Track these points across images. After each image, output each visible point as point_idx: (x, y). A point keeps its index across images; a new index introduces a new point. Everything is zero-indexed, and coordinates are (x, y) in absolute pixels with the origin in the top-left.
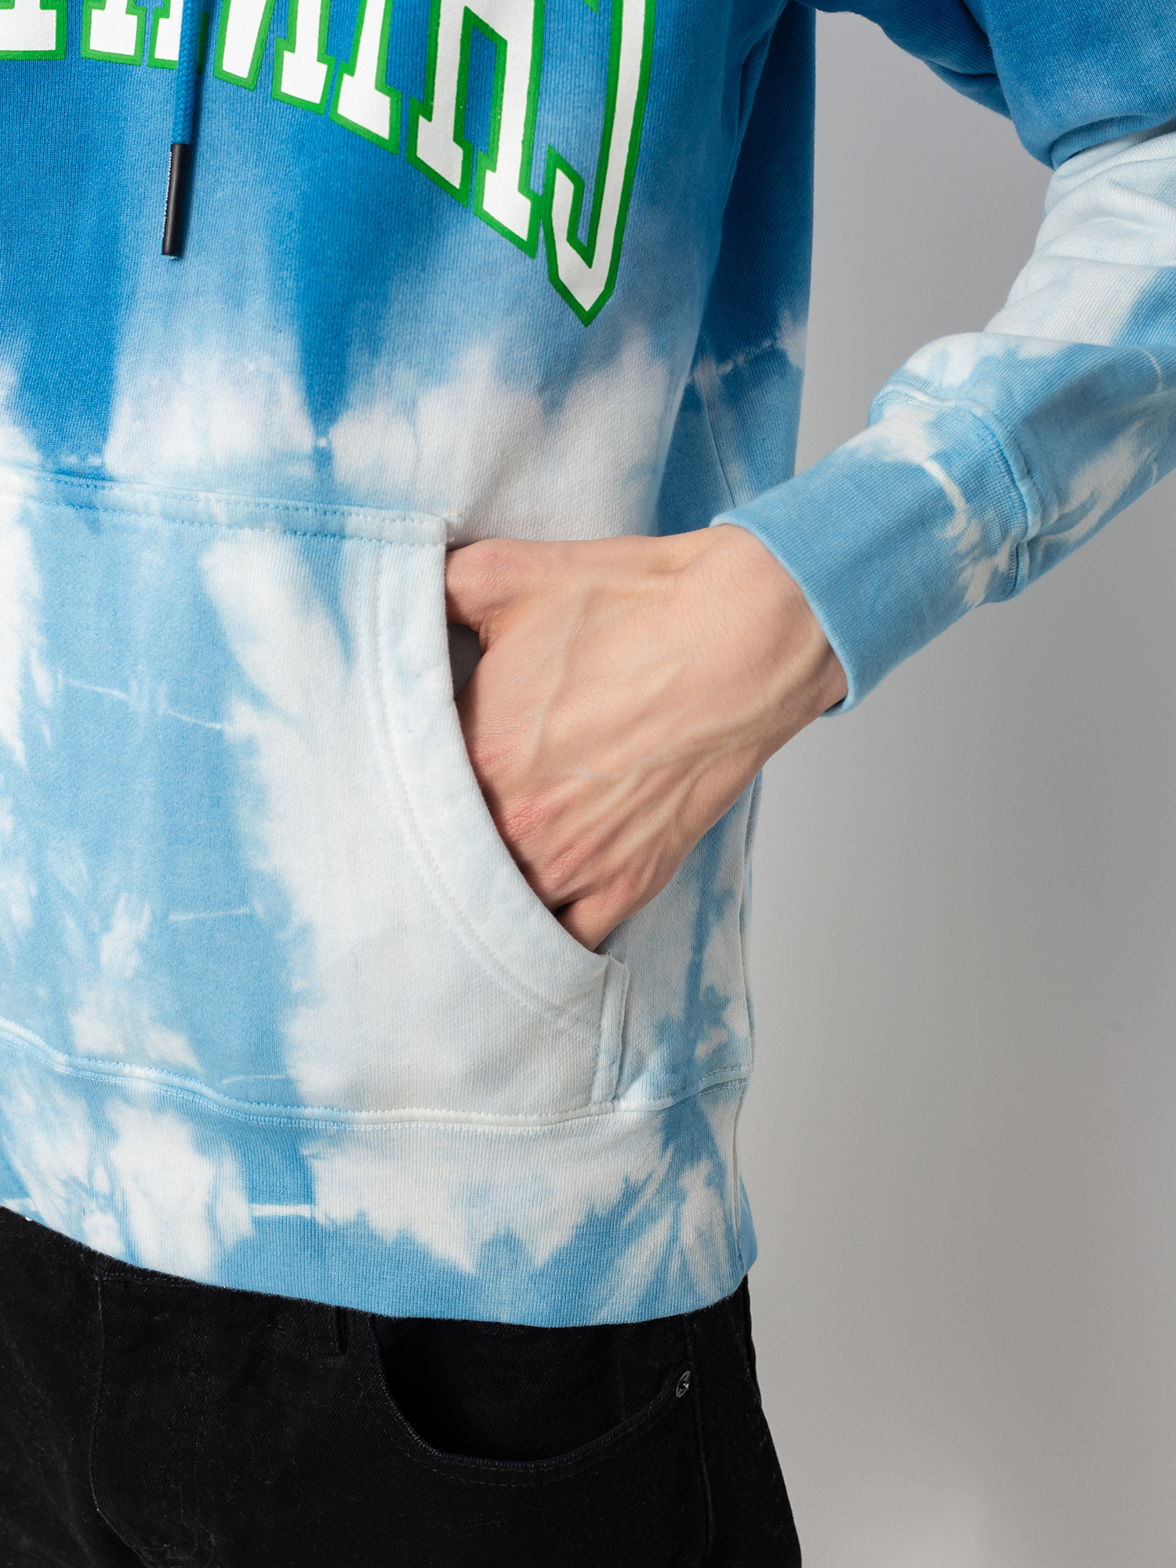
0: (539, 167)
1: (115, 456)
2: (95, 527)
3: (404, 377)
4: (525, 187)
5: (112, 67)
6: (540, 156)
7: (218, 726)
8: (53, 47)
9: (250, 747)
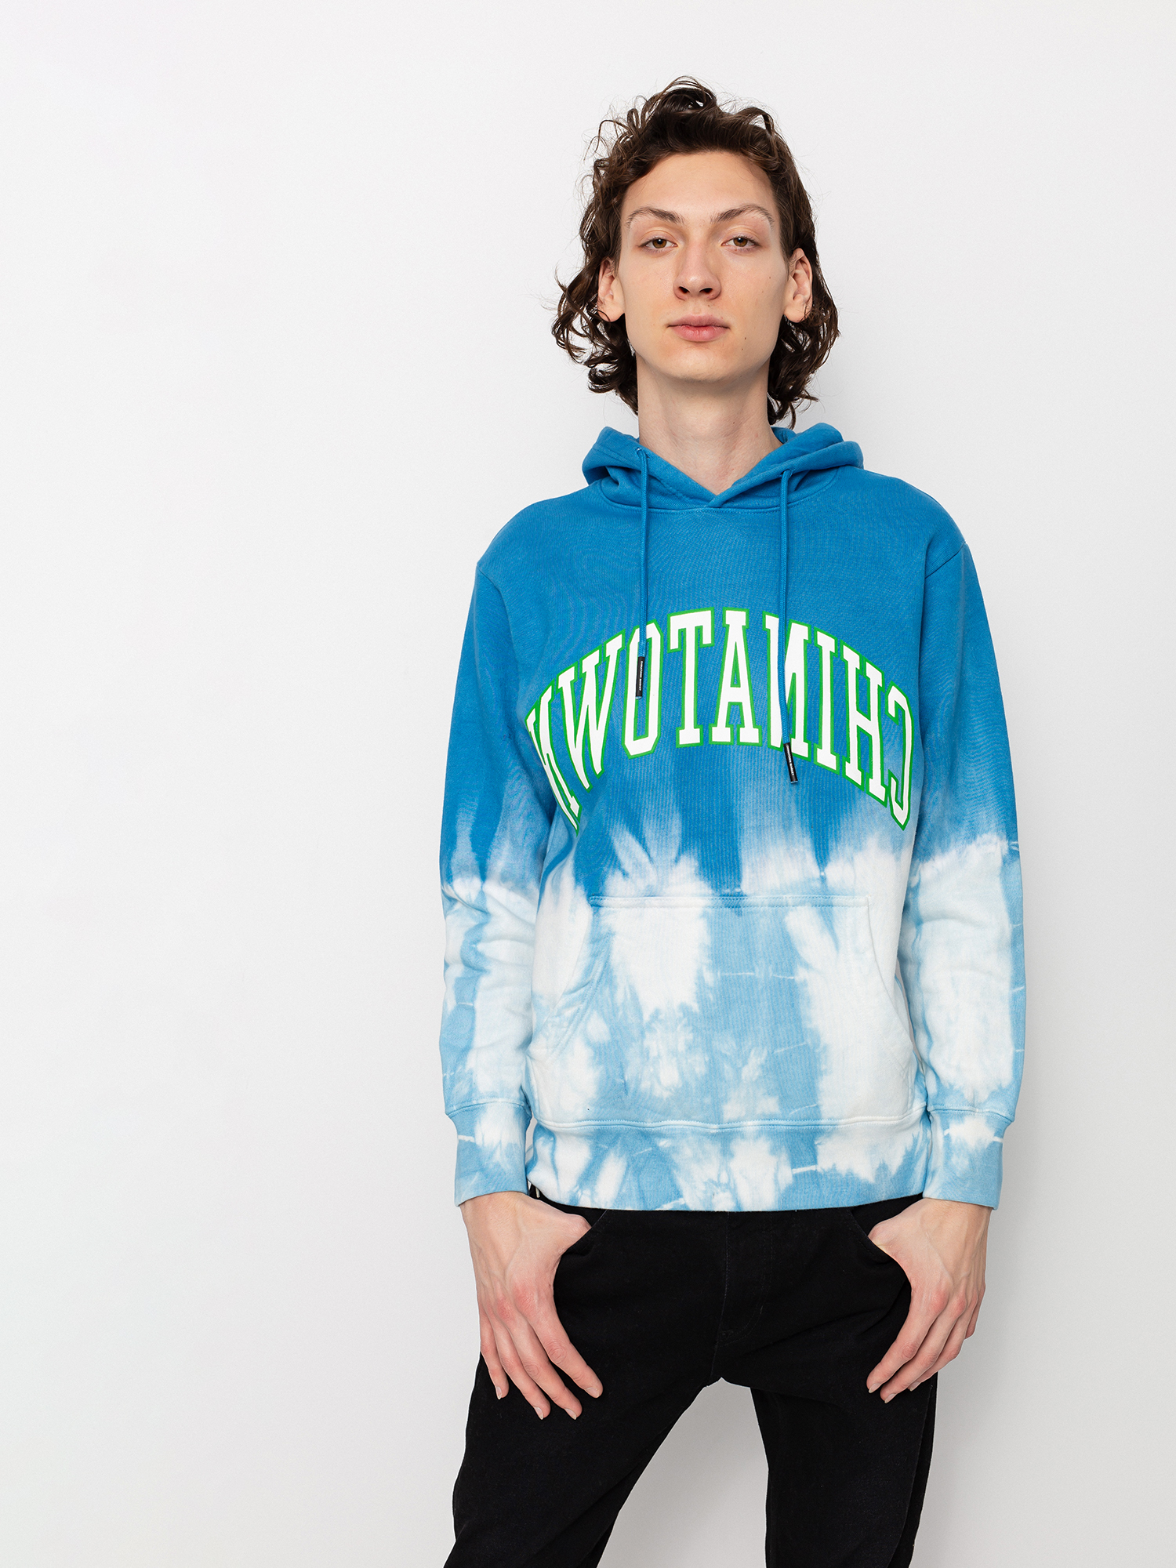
0: (886, 777)
1: (746, 886)
2: (739, 914)
3: (848, 849)
4: (883, 784)
5: (722, 747)
6: (886, 773)
7: (792, 978)
8: (699, 742)
9: (805, 984)
